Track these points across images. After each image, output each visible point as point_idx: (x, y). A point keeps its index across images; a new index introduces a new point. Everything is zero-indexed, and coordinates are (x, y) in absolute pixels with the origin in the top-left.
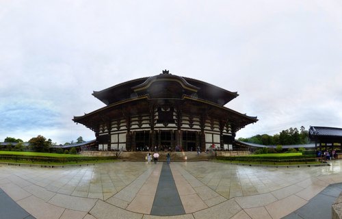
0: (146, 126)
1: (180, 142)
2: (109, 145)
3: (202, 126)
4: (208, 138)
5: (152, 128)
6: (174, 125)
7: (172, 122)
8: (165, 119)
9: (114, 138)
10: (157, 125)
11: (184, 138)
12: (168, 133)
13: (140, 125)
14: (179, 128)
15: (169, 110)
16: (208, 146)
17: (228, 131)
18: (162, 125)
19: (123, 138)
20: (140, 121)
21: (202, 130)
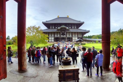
0: (59, 36)
1: (66, 40)
2: (49, 40)
3: (72, 35)
5: (60, 36)
6: (65, 36)
7: (65, 35)
8: (63, 34)
9: (50, 38)
10: (61, 36)
11: (67, 39)
12: (64, 38)
13: (57, 36)
15: (64, 32)
17: (80, 36)
19: (53, 38)
20: (57, 34)
21: (72, 37)
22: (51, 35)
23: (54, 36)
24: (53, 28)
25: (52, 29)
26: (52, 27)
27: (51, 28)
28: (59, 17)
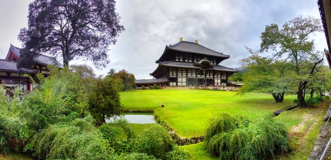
1: (206, 83)
2: (177, 83)
4: (216, 81)
5: (196, 77)
7: (203, 75)
9: (179, 80)
10: (198, 76)
11: (207, 81)
12: (202, 79)
14: (206, 77)
16: (216, 84)
18: (200, 76)
19: (184, 80)
20: (192, 73)
21: (214, 78)
22: (182, 73)
23: (187, 76)
24: (181, 60)
25: (179, 61)
26: (179, 59)
27: (177, 60)
28: (182, 40)
